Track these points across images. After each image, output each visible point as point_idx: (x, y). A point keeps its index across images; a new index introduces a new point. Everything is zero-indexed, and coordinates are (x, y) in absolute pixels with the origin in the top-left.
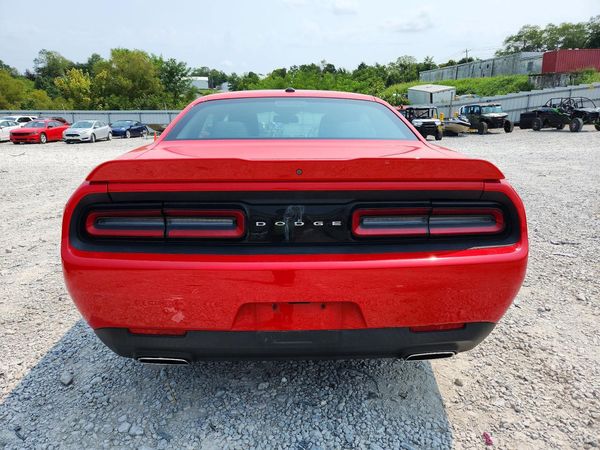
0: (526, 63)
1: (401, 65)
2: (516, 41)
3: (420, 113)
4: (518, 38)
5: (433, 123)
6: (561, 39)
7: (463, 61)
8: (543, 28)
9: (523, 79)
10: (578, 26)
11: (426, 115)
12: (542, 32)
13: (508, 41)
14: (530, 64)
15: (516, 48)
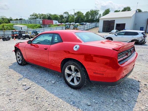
0: (38, 21)
1: (2, 18)
2: (32, 16)
3: (23, 32)
4: (33, 15)
5: (28, 35)
6: (42, 17)
7: (20, 19)
8: (38, 14)
9: (39, 25)
10: (45, 15)
11: (24, 33)
12: (38, 15)
13: (31, 16)
14: (39, 22)
15: (33, 18)
